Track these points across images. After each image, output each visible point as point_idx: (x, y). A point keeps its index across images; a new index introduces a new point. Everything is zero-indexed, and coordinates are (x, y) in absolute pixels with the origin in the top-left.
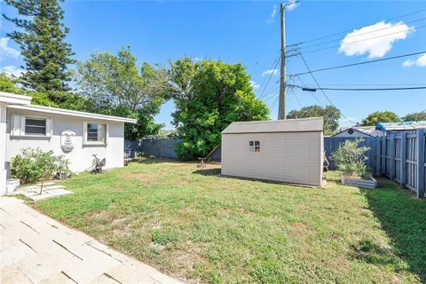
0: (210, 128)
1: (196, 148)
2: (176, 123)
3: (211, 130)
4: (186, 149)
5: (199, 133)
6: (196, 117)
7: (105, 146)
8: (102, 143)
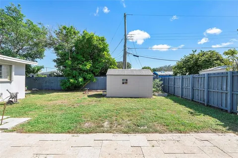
0: (87, 71)
1: (78, 82)
2: (58, 66)
3: (87, 72)
4: (71, 83)
5: (79, 74)
6: (78, 64)
7: (10, 82)
8: (7, 80)
